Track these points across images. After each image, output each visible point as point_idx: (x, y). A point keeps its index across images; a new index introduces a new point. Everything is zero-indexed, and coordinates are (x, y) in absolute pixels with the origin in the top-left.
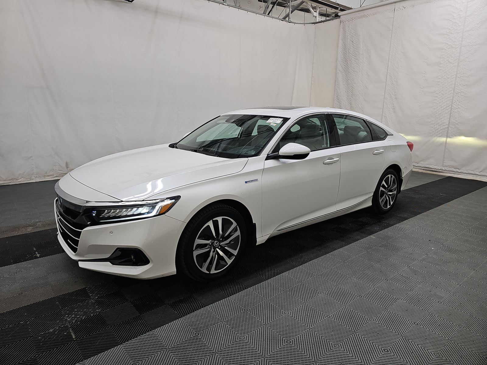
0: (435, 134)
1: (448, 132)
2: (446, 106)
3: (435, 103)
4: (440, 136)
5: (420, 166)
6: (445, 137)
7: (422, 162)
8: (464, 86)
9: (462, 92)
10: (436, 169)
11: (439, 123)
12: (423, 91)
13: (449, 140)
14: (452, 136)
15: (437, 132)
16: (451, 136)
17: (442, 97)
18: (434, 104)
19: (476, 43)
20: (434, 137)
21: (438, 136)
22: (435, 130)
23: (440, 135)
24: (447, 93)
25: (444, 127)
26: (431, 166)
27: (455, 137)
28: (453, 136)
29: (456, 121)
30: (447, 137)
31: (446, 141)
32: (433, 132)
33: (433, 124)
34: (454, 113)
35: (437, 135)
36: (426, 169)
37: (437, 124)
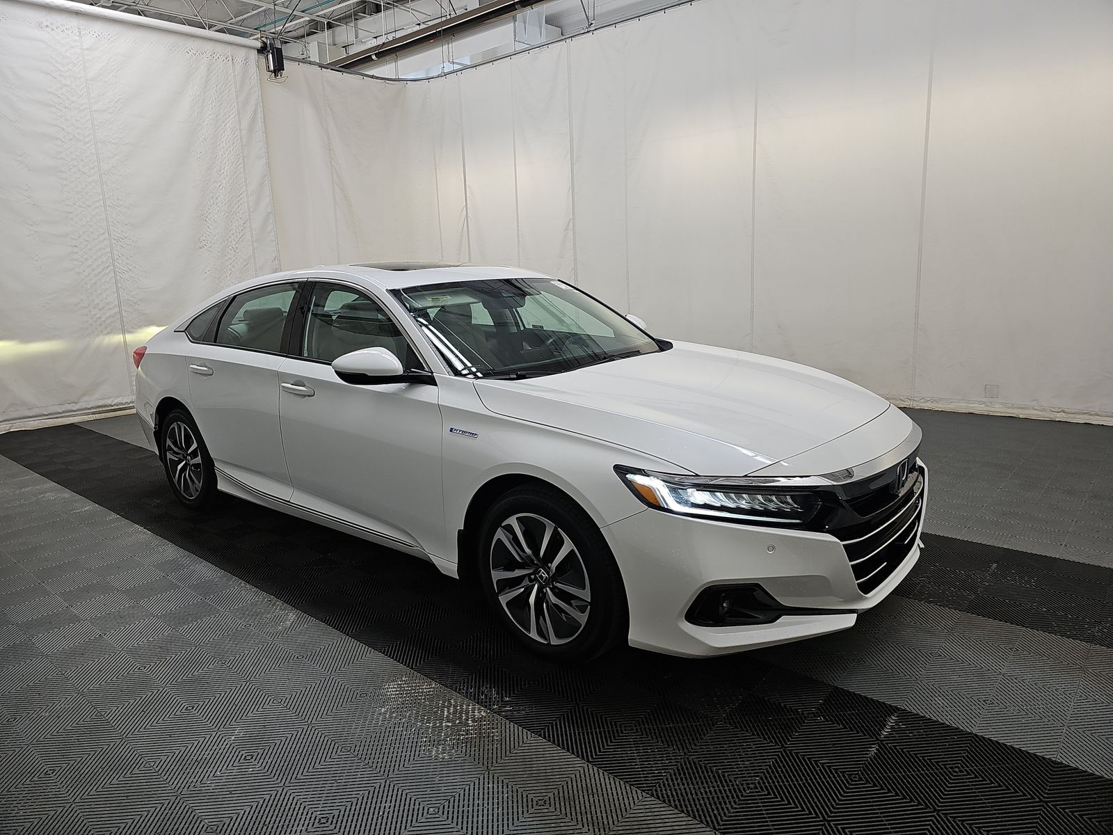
0: (97, 329)
1: (122, 321)
2: (102, 267)
3: (76, 260)
4: (108, 333)
5: (83, 407)
6: (120, 333)
7: (86, 398)
8: (126, 225)
9: (126, 238)
10: (122, 404)
11: (98, 304)
12: (35, 231)
13: (129, 337)
14: (132, 328)
15: (100, 325)
16: (131, 330)
17: (89, 247)
18: (76, 263)
19: (124, 141)
20: (98, 335)
21: (105, 332)
22: (95, 322)
23: (109, 330)
24: (96, 239)
25: (112, 312)
26: (109, 402)
27: (140, 330)
28: (135, 328)
29: (132, 297)
30: (124, 332)
31: (125, 342)
32: (91, 325)
33: (85, 308)
34: (124, 281)
35: (102, 331)
36: (98, 410)
37: (94, 308)
